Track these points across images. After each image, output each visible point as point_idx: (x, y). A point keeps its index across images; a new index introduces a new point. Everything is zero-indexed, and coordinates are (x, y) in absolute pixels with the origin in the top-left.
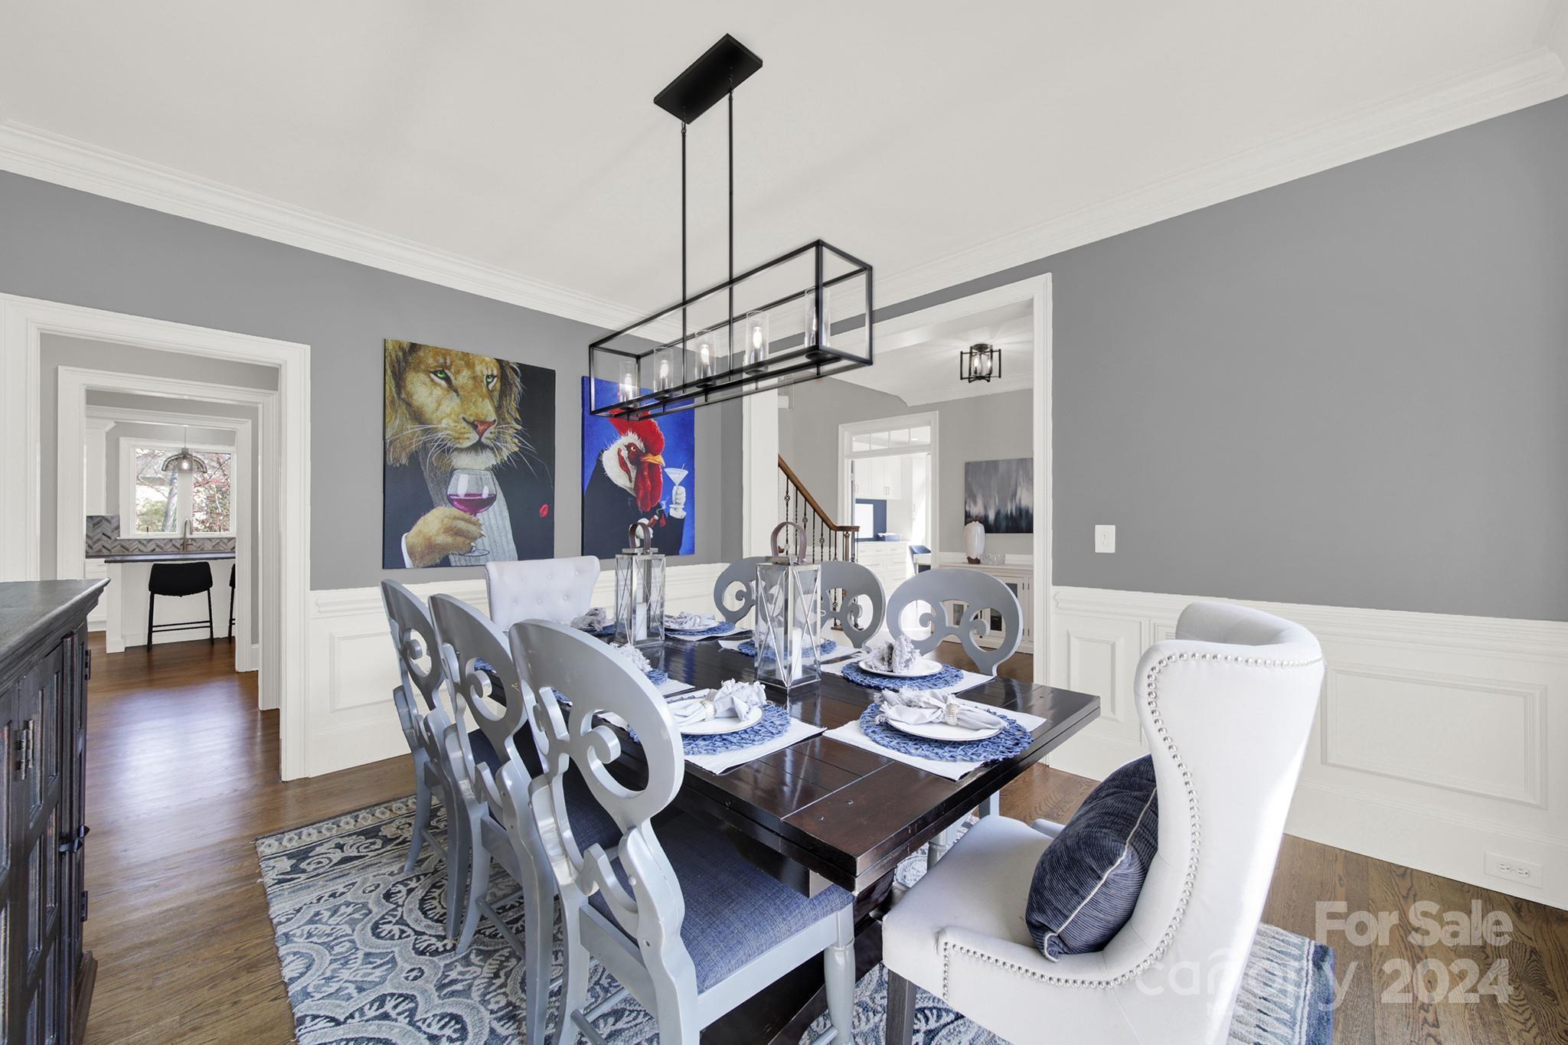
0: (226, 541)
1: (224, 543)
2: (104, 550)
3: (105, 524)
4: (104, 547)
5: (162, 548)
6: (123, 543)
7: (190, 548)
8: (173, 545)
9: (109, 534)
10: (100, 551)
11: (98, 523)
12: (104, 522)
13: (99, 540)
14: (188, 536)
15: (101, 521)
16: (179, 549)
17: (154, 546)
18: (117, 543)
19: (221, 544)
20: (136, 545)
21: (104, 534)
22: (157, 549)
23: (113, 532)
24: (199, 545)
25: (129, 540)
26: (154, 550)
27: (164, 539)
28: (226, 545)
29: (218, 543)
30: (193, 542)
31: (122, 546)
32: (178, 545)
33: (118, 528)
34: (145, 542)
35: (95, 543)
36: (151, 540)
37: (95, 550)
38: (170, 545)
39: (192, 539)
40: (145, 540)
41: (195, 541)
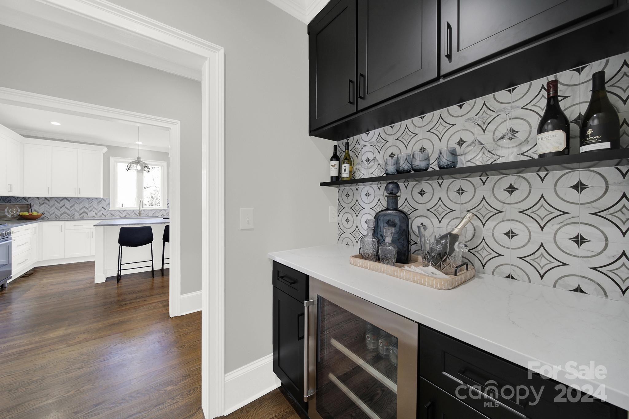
0: (159, 211)
1: (158, 212)
2: (103, 216)
3: (103, 202)
4: (102, 214)
5: (129, 215)
6: (111, 212)
7: (142, 215)
8: (135, 213)
9: (105, 207)
10: (101, 216)
11: (100, 201)
12: (103, 201)
13: (100, 210)
14: (141, 208)
15: (101, 200)
16: (137, 215)
17: (126, 214)
18: (109, 212)
19: (156, 213)
20: (118, 213)
21: (102, 207)
22: (128, 216)
23: (107, 206)
24: (146, 213)
25: (114, 211)
26: (126, 216)
27: (130, 210)
28: (159, 213)
29: (155, 212)
30: (144, 212)
31: (111, 214)
32: (137, 214)
33: (109, 204)
34: (122, 212)
35: (98, 212)
36: (125, 211)
37: (98, 216)
38: (133, 213)
39: (143, 210)
40: (122, 210)
41: (145, 211)
